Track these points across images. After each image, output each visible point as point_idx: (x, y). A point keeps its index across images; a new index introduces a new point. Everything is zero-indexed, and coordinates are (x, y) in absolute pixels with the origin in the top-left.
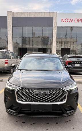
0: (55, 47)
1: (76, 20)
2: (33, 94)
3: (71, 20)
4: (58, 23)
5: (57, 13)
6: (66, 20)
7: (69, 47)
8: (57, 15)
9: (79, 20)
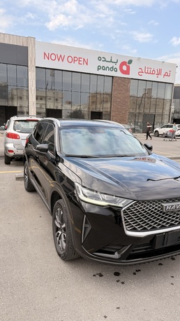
0: (35, 106)
1: (70, 59)
2: (161, 212)
3: (61, 58)
4: (37, 59)
5: (34, 41)
6: (53, 57)
7: (59, 108)
8: (34, 43)
9: (76, 59)
